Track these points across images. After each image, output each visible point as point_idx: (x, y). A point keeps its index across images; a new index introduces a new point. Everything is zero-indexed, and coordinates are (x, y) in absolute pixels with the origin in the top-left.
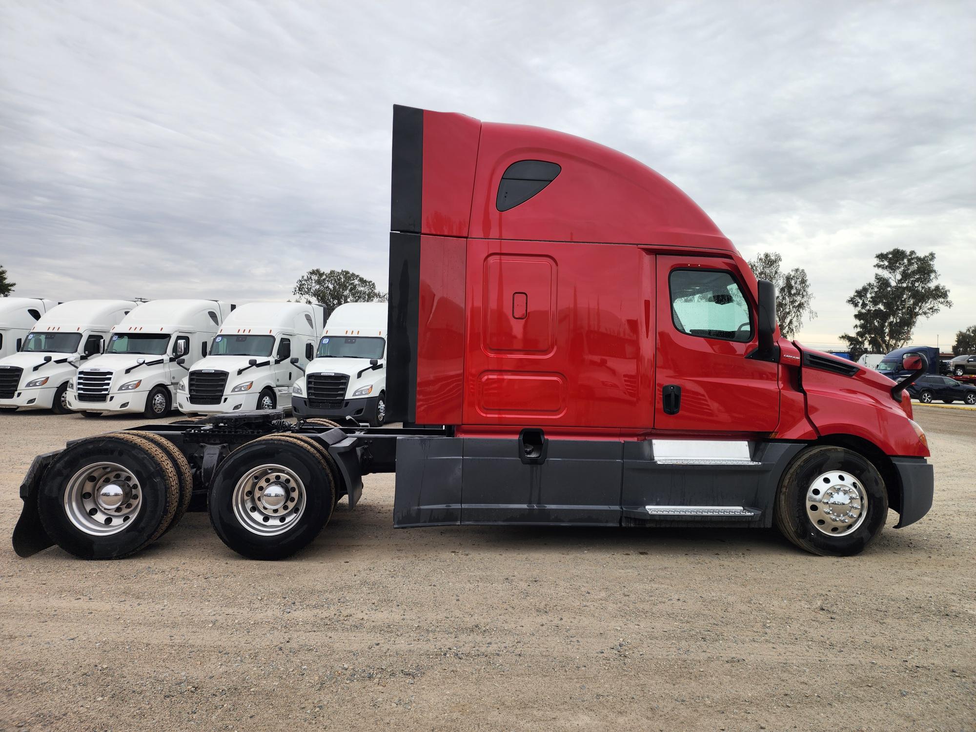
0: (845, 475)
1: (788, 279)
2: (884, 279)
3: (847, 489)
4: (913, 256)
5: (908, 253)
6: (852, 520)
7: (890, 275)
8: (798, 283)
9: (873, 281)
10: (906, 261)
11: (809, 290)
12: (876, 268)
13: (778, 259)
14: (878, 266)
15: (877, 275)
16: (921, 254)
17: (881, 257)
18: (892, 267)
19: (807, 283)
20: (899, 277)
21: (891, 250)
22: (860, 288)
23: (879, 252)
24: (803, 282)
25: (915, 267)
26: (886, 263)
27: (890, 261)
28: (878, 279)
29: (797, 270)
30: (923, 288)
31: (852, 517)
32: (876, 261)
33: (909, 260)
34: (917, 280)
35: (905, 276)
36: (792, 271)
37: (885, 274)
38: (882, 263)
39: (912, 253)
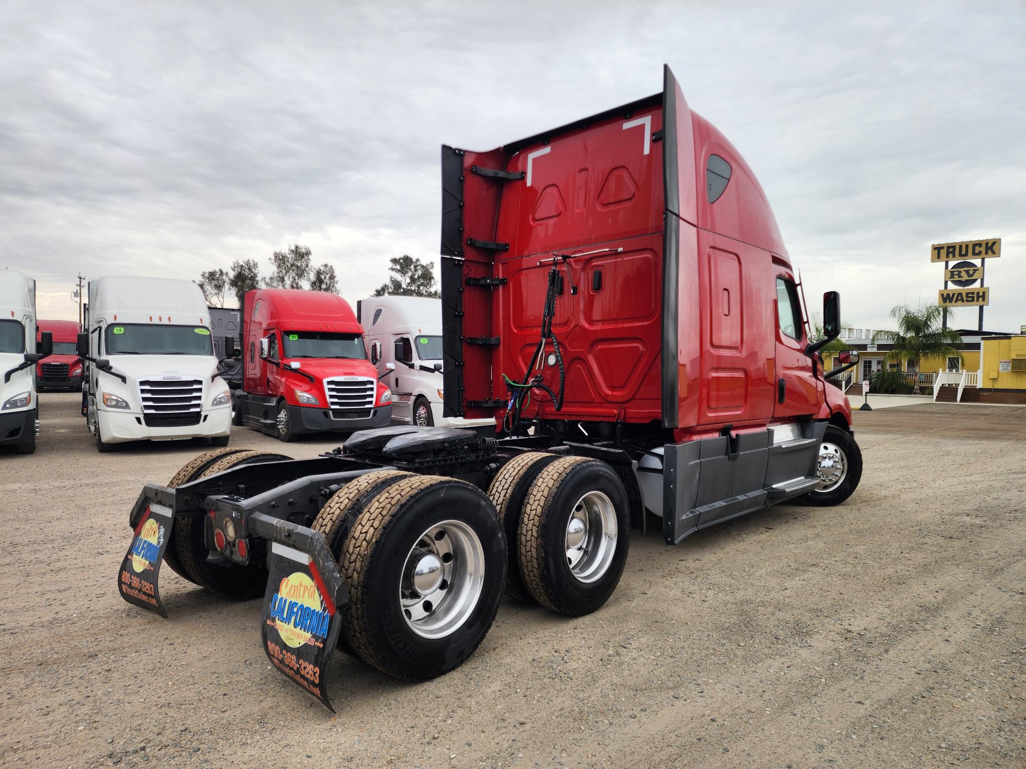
0: (828, 445)
1: (319, 273)
2: (397, 282)
3: (831, 456)
4: (418, 263)
5: (414, 260)
6: (837, 478)
7: (402, 279)
8: (327, 278)
9: (388, 282)
10: (412, 267)
11: (338, 286)
12: (391, 271)
13: (308, 253)
14: (393, 269)
15: (391, 277)
16: (424, 262)
17: (395, 261)
18: (403, 271)
19: (335, 280)
20: (408, 281)
21: (402, 256)
22: (379, 288)
23: (393, 257)
24: (332, 277)
25: (420, 272)
26: (398, 267)
27: (401, 265)
28: (392, 281)
29: (326, 266)
30: (426, 292)
31: (836, 475)
32: (390, 265)
33: (415, 267)
34: (422, 284)
35: (413, 280)
36: (322, 266)
37: (398, 277)
38: (395, 267)
39: (418, 260)
